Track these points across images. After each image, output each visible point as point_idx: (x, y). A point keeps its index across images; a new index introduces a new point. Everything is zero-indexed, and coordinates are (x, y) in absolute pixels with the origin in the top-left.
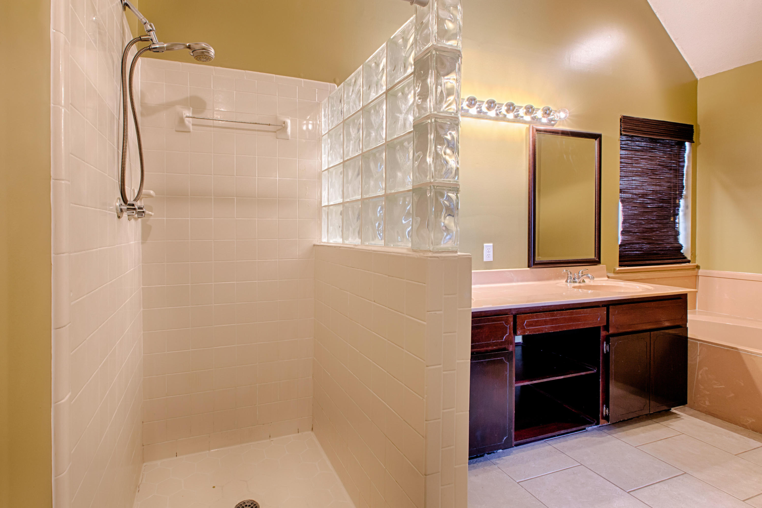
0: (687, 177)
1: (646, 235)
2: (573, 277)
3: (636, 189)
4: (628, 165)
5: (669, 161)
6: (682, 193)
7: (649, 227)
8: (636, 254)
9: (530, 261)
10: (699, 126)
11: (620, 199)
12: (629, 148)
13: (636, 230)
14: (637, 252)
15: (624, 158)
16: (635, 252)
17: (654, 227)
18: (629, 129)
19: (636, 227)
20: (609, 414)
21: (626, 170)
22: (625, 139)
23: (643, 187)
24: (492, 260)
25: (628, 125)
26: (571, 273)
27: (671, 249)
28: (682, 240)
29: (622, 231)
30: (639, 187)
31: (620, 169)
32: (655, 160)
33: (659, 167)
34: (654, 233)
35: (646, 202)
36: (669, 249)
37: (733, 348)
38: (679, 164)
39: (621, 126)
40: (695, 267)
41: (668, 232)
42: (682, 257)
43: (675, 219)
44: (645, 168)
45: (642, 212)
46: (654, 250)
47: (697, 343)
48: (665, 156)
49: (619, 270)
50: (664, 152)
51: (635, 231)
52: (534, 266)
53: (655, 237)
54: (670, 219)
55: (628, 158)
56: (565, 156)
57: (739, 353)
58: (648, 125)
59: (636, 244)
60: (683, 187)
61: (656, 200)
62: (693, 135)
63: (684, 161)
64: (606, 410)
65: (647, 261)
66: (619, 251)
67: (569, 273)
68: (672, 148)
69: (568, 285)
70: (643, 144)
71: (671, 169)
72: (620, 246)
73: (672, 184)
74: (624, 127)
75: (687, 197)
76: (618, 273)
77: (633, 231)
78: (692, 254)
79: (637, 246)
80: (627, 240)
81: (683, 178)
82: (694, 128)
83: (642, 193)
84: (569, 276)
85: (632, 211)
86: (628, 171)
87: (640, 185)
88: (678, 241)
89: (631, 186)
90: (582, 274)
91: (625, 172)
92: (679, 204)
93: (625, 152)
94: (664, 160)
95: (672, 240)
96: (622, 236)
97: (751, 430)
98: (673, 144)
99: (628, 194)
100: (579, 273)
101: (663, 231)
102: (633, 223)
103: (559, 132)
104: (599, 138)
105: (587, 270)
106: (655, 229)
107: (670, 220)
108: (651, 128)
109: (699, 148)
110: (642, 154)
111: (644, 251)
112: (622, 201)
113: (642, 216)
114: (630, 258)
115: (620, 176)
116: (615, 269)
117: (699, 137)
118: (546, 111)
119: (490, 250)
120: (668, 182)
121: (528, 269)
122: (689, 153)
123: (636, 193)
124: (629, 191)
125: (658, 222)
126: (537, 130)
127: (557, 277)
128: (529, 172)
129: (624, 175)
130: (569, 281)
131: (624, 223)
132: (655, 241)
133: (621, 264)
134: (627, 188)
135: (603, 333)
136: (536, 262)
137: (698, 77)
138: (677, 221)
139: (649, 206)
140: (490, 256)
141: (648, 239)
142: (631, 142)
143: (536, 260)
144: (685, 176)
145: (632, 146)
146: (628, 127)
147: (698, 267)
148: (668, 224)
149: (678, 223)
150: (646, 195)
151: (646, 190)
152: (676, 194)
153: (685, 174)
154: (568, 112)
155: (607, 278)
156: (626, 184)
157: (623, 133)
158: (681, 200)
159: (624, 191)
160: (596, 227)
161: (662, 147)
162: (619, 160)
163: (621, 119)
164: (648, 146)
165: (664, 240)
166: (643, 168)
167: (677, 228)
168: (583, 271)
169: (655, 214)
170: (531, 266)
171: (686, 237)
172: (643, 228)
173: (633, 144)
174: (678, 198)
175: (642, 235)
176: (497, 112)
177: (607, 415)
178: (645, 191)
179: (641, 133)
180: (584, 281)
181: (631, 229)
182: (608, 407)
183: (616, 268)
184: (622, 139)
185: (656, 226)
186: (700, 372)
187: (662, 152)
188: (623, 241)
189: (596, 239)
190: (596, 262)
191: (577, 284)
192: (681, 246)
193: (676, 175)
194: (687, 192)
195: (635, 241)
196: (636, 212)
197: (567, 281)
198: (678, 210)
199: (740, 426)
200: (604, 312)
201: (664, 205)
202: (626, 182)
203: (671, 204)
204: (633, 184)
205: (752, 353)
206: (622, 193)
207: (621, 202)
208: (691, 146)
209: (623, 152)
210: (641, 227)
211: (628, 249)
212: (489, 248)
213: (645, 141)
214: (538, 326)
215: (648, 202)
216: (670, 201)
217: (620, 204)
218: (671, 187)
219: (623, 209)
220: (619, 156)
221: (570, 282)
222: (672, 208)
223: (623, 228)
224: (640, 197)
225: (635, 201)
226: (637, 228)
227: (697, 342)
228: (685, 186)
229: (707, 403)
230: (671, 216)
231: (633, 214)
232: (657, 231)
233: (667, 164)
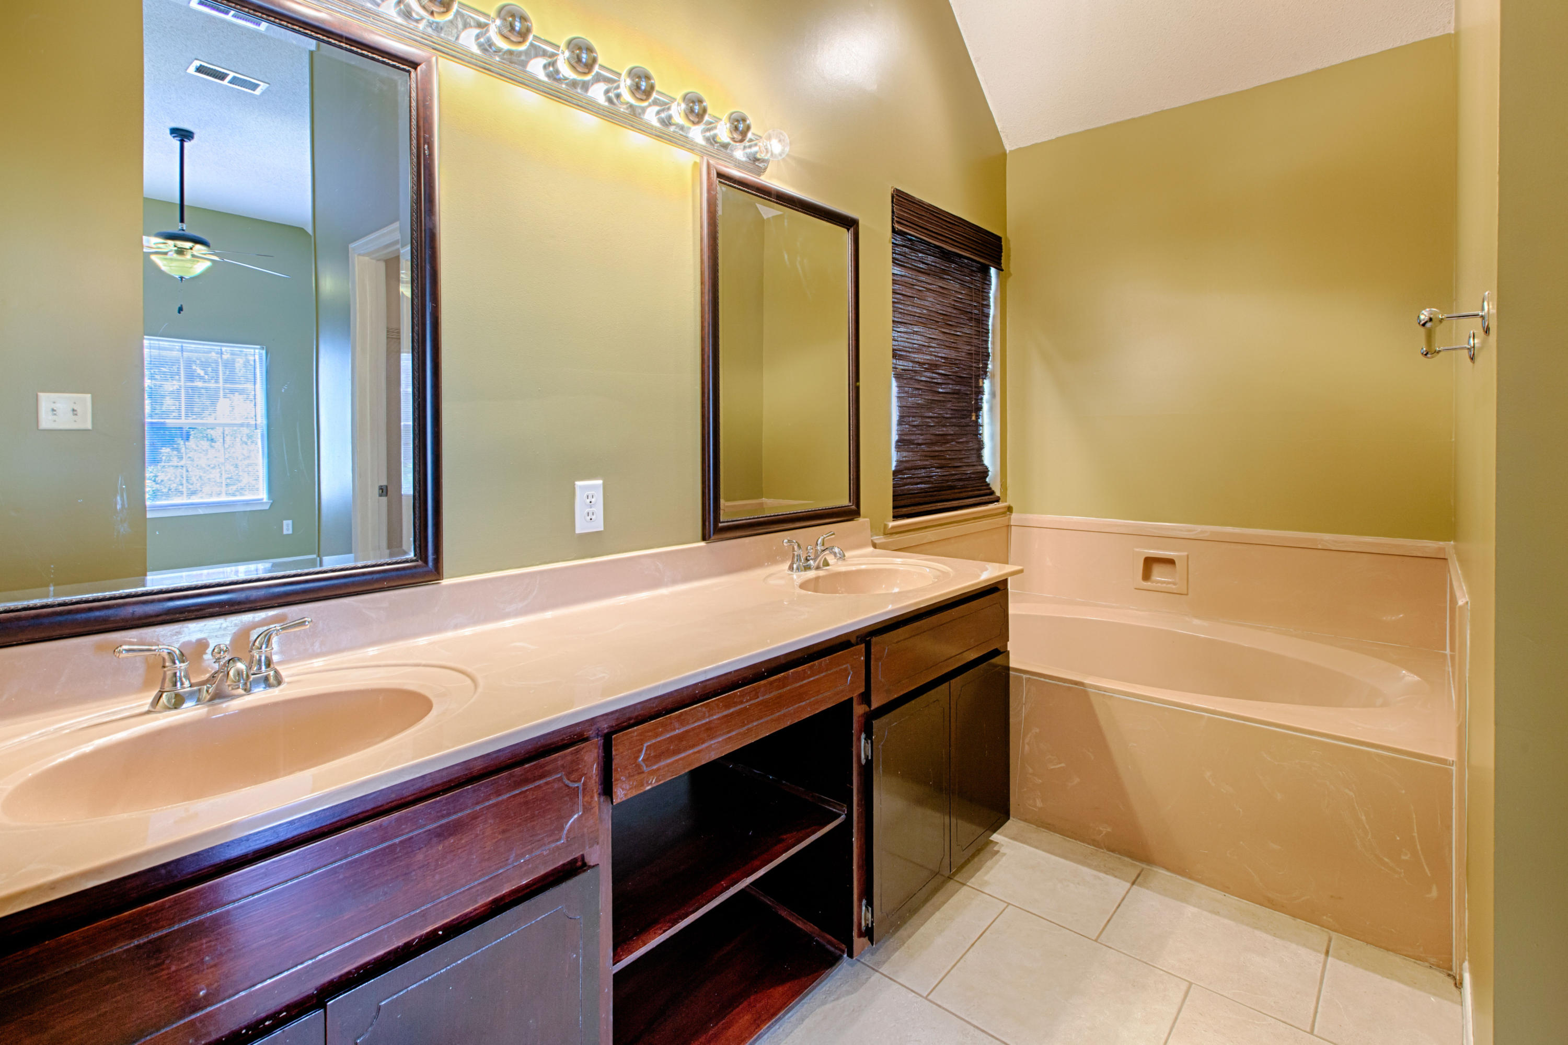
0: (993, 337)
1: (937, 448)
2: (804, 557)
3: (919, 351)
4: (905, 299)
5: (969, 302)
6: (987, 368)
7: (940, 433)
8: (921, 489)
9: (707, 524)
10: (1009, 241)
11: (893, 371)
12: (907, 263)
13: (920, 439)
14: (923, 486)
15: (899, 283)
16: (919, 486)
17: (947, 433)
18: (907, 221)
19: (919, 432)
20: (872, 922)
21: (904, 310)
22: (900, 243)
23: (931, 349)
24: (602, 529)
25: (905, 212)
26: (799, 546)
27: (972, 476)
28: (989, 457)
29: (898, 441)
30: (924, 349)
31: (893, 307)
32: (948, 297)
33: (955, 312)
34: (948, 445)
35: (936, 381)
36: (970, 477)
37: (1076, 683)
38: (982, 310)
39: (893, 212)
40: (1006, 509)
41: (967, 442)
42: (988, 491)
43: (978, 417)
44: (934, 309)
45: (930, 401)
46: (948, 481)
47: (1022, 677)
48: (964, 290)
49: (893, 527)
50: (962, 283)
51: (920, 441)
52: (716, 537)
53: (949, 452)
54: (971, 416)
55: (907, 285)
56: (786, 257)
57: (1086, 692)
58: (936, 219)
59: (921, 468)
60: (988, 355)
61: (951, 377)
62: (1001, 256)
63: (988, 306)
64: (868, 914)
65: (939, 504)
66: (894, 484)
67: (796, 547)
68: (972, 275)
69: (795, 577)
70: (930, 259)
71: (970, 319)
72: (895, 473)
73: (973, 348)
74: (898, 214)
75: (994, 376)
76: (892, 534)
77: (916, 442)
78: (1001, 485)
79: (922, 472)
80: (907, 461)
81: (988, 337)
82: (1002, 244)
83: (928, 362)
84: (796, 553)
85: (913, 399)
86: (906, 312)
87: (926, 344)
88: (982, 461)
89: (910, 345)
90: (823, 545)
91: (901, 313)
92: (982, 387)
93: (900, 269)
94: (961, 299)
95: (973, 459)
96: (898, 451)
97: (1105, 851)
98: (974, 269)
99: (907, 361)
100: (817, 544)
101: (961, 440)
102: (915, 423)
103: (773, 192)
104: (855, 226)
105: (834, 534)
106: (949, 437)
107: (971, 418)
108: (942, 228)
109: (1010, 283)
110: (929, 281)
111: (932, 483)
112: (898, 377)
113: (930, 409)
114: (910, 498)
115: (894, 321)
116: (886, 526)
117: (1009, 263)
118: (736, 123)
119: (593, 500)
120: (969, 344)
121: (703, 544)
122: (996, 291)
123: (920, 360)
124: (908, 354)
125: (953, 422)
126: (720, 175)
127: (772, 558)
128: (702, 283)
129: (900, 320)
130: (795, 566)
131: (900, 423)
132: (949, 462)
133: (896, 514)
134: (905, 349)
135: (859, 710)
136: (720, 525)
137: (1008, 148)
138: (980, 421)
139: (940, 390)
140: (593, 517)
141: (940, 458)
142: (910, 251)
143: (721, 520)
144: (990, 335)
145: (913, 261)
146: (906, 215)
147: (1010, 509)
148: (966, 426)
149: (982, 426)
150: (936, 365)
151: (936, 356)
152: (979, 368)
153: (990, 331)
154: (788, 141)
155: (871, 549)
156: (903, 339)
157: (896, 226)
158: (985, 381)
159: (900, 355)
160: (851, 431)
161: (959, 273)
162: (890, 287)
163: (893, 197)
164: (938, 265)
165: (962, 458)
166: (930, 309)
167: (980, 434)
168: (824, 538)
169: (949, 405)
170: (710, 537)
171: (993, 454)
172: (932, 434)
173: (913, 256)
174: (981, 377)
175: (930, 449)
176: (610, 94)
177: (870, 926)
178: (934, 358)
179: (926, 234)
180: (826, 564)
181: (913, 437)
182: (870, 903)
183: (888, 523)
184: (895, 242)
185: (950, 431)
186: (1027, 740)
187: (959, 281)
188: (899, 462)
189: (852, 461)
190: (850, 513)
191: (811, 574)
192: (986, 470)
193: (979, 331)
194: (993, 366)
195: (919, 463)
196: (920, 402)
197: (791, 568)
198: (982, 399)
199: (1089, 844)
200: (861, 657)
201: (963, 388)
202: (902, 335)
203: (971, 387)
204: (915, 342)
205: (1105, 690)
206: (896, 359)
207: (895, 377)
208: (998, 276)
209: (897, 271)
210: (928, 432)
211: (909, 481)
212: (590, 493)
213: (932, 254)
214: (685, 750)
215: (939, 381)
216: (970, 381)
217: (894, 383)
218: (972, 354)
219: (899, 393)
220: (890, 277)
221: (798, 569)
222: (974, 396)
223: (899, 435)
224: (927, 370)
225: (918, 378)
226: (922, 435)
227: (1022, 675)
228: (991, 354)
229: (1039, 804)
230: (971, 412)
231: (916, 406)
232: (953, 440)
233: (965, 308)
